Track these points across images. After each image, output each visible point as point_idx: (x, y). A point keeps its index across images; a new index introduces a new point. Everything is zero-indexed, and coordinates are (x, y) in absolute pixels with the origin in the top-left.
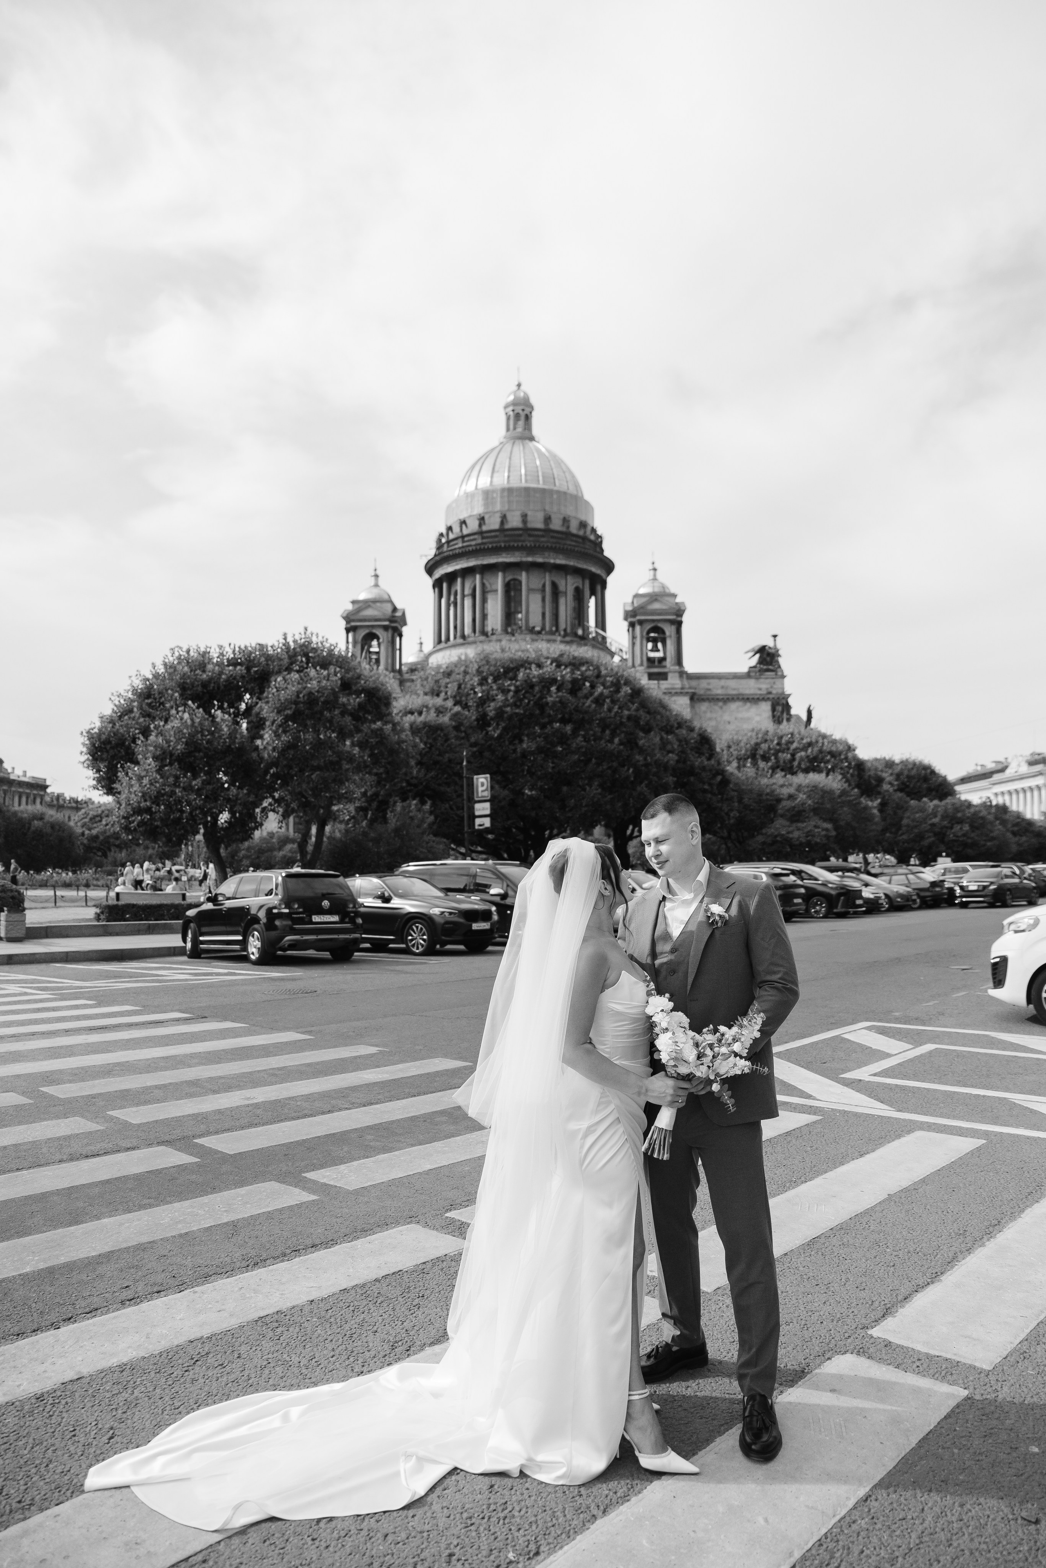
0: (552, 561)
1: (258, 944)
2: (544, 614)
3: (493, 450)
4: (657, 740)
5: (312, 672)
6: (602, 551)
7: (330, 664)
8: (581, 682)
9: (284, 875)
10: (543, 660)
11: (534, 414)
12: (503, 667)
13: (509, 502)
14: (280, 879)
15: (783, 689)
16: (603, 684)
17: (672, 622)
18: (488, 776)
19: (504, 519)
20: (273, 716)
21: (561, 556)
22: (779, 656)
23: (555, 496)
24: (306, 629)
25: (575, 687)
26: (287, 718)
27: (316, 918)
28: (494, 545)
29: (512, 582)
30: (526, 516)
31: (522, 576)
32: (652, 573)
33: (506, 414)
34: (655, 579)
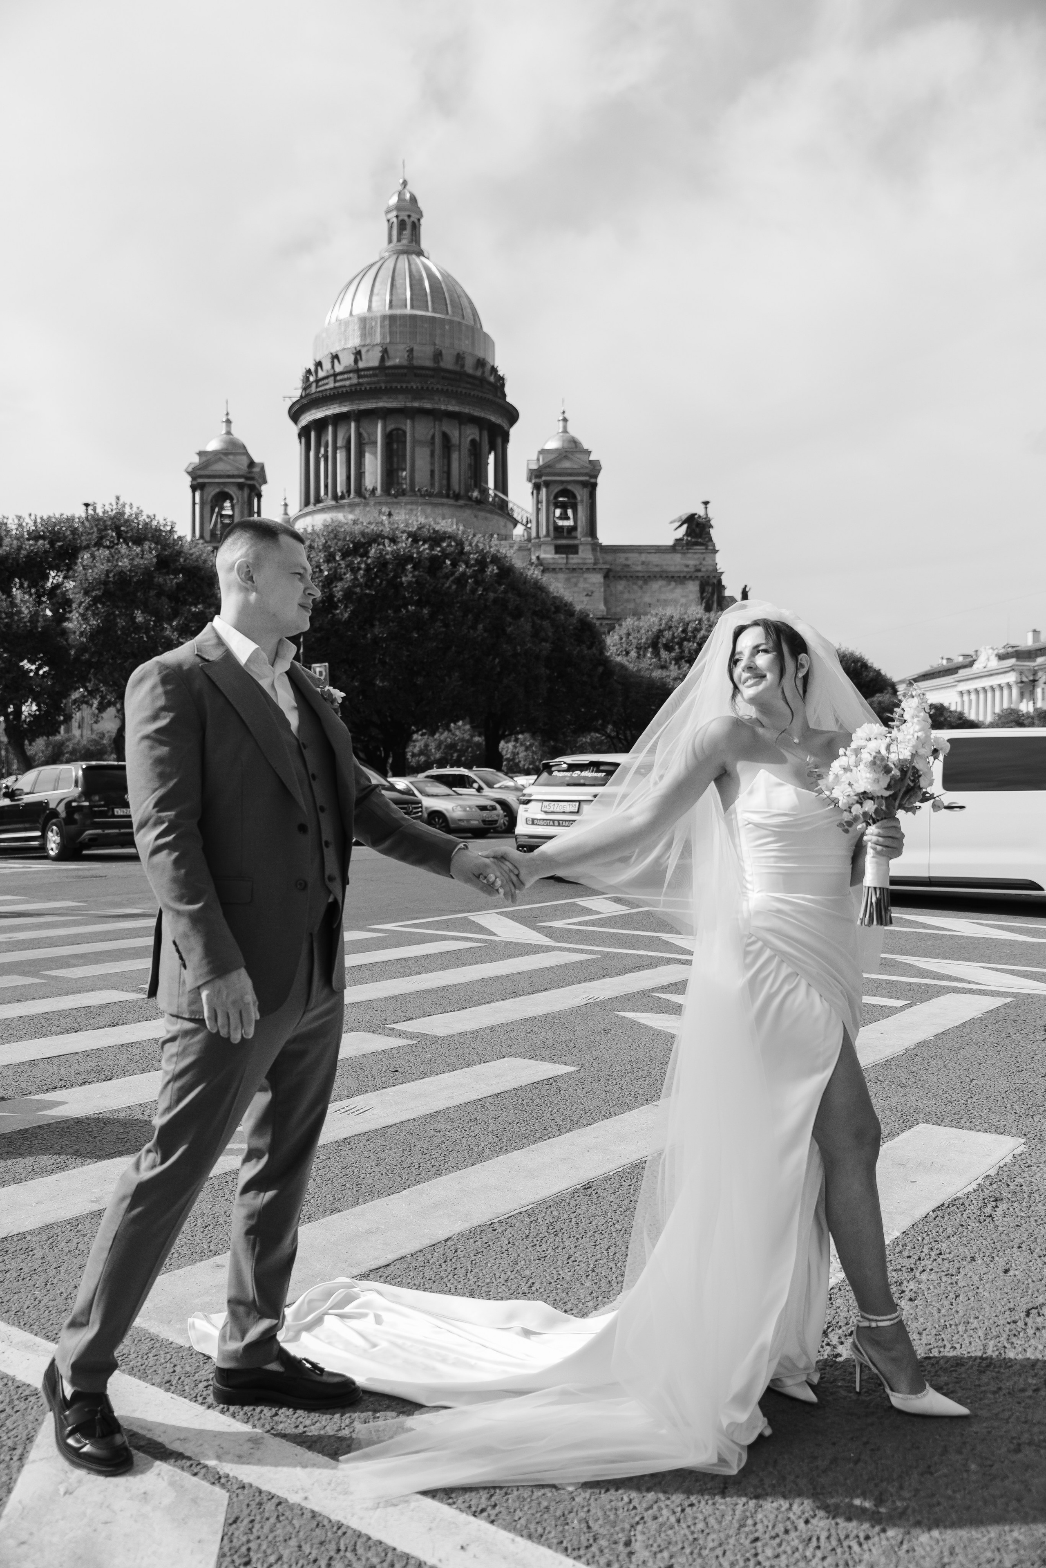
0: (443, 407)
1: (57, 839)
2: (432, 472)
3: (373, 265)
4: (528, 627)
5: (123, 549)
6: (505, 395)
7: (146, 539)
8: (441, 560)
9: (84, 767)
10: (399, 535)
11: (422, 221)
12: (353, 542)
13: (391, 333)
14: (80, 773)
15: (715, 565)
16: (467, 563)
17: (584, 484)
18: (327, 664)
19: (385, 353)
20: (80, 596)
21: (454, 402)
22: (711, 526)
23: (447, 327)
24: (118, 498)
25: (435, 563)
26: (96, 600)
27: (117, 812)
28: (373, 386)
29: (395, 432)
30: (411, 351)
31: (406, 425)
32: (561, 424)
33: (388, 221)
34: (565, 431)
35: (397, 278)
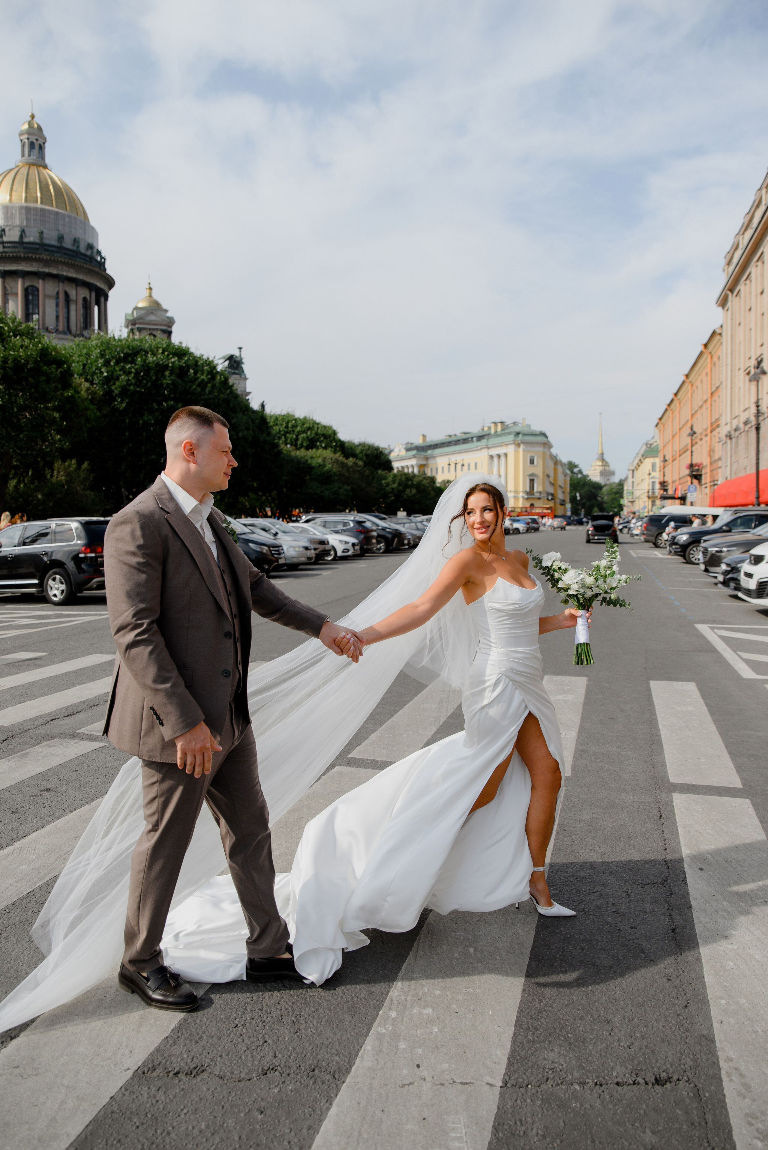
0: (65, 274)
2: (57, 317)
3: (11, 170)
6: (105, 270)
11: (46, 145)
13: (27, 219)
15: (245, 388)
17: (164, 331)
19: (23, 232)
21: (72, 271)
22: (243, 363)
23: (67, 220)
28: (15, 255)
29: (30, 288)
30: (42, 233)
31: (38, 283)
32: (148, 291)
33: (21, 140)
34: (150, 296)
35: (30, 181)
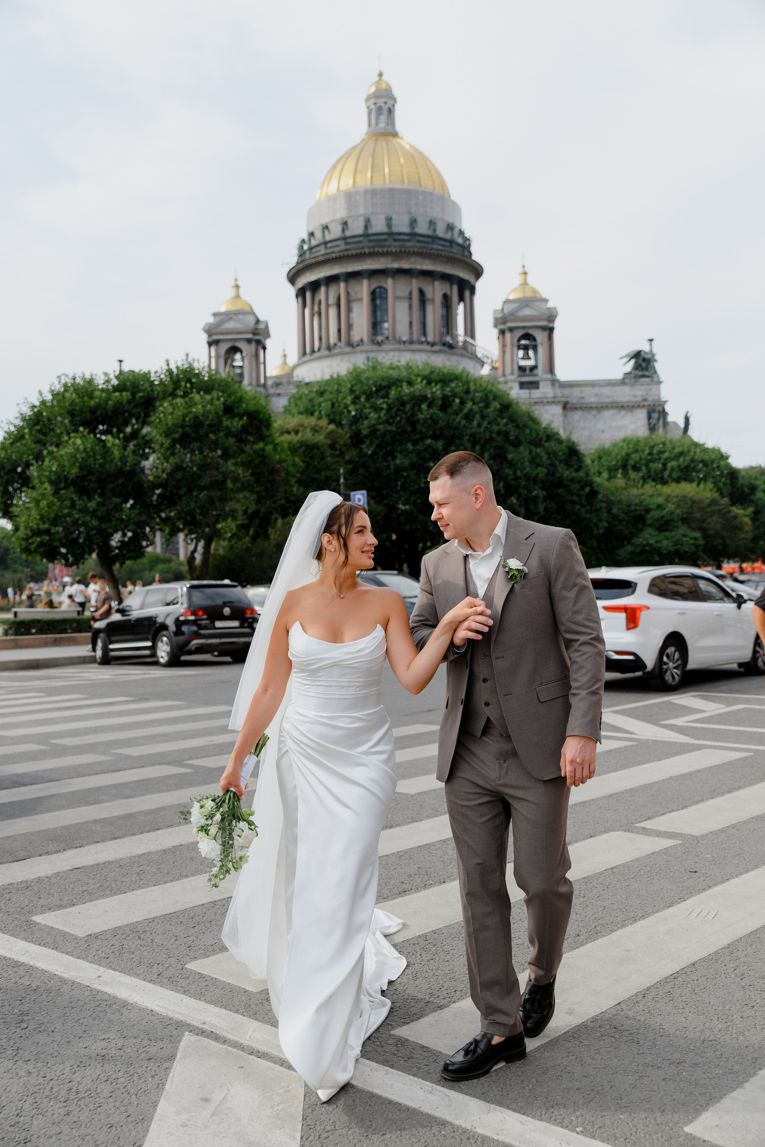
0: (419, 267)
1: (168, 648)
2: (411, 323)
3: (355, 147)
4: (526, 454)
5: (197, 397)
6: (471, 254)
7: (213, 389)
8: (451, 399)
9: (188, 586)
10: (414, 378)
11: (397, 107)
12: (375, 386)
13: (373, 204)
14: (185, 589)
15: (659, 395)
16: (473, 400)
17: (543, 328)
18: (365, 492)
19: (368, 223)
20: (160, 439)
21: (428, 262)
22: (655, 361)
23: (420, 198)
24: (187, 355)
25: (445, 404)
26: (175, 442)
27: (218, 624)
28: (358, 251)
29: (378, 290)
30: (390, 219)
31: (387, 283)
32: (522, 277)
33: (368, 107)
34: (525, 284)
35: (376, 158)
